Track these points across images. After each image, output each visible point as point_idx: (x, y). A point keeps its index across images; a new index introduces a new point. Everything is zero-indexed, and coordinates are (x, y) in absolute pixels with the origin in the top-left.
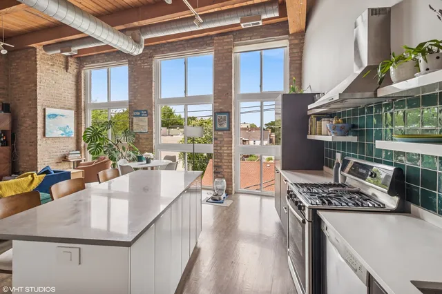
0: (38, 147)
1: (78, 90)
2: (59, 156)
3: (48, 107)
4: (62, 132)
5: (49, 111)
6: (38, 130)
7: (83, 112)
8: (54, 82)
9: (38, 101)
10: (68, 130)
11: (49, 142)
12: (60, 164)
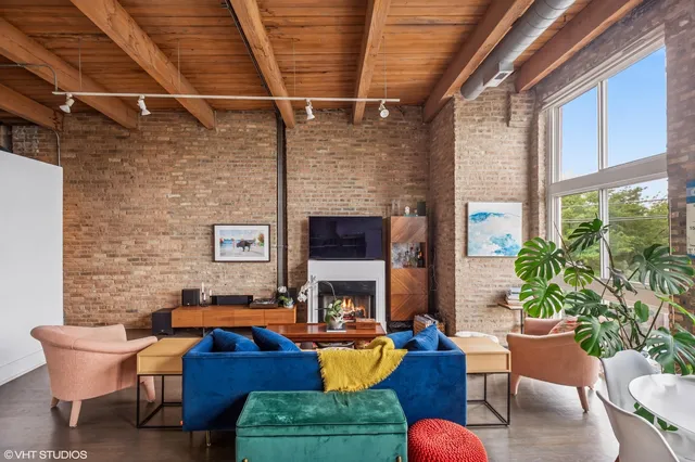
0: (457, 273)
1: (531, 159)
2: (493, 294)
3: (474, 200)
4: (498, 248)
5: (474, 208)
6: (457, 243)
7: (541, 205)
8: (483, 153)
9: (456, 191)
10: (509, 244)
11: (474, 265)
12: (494, 310)
